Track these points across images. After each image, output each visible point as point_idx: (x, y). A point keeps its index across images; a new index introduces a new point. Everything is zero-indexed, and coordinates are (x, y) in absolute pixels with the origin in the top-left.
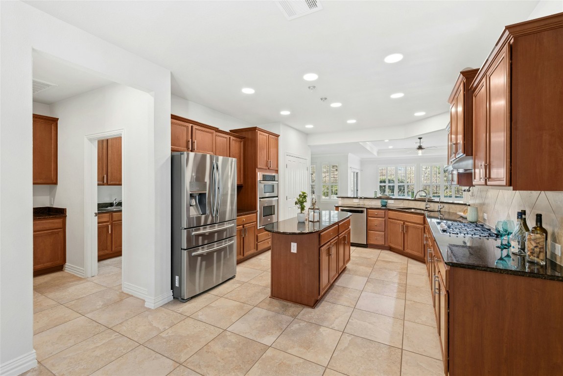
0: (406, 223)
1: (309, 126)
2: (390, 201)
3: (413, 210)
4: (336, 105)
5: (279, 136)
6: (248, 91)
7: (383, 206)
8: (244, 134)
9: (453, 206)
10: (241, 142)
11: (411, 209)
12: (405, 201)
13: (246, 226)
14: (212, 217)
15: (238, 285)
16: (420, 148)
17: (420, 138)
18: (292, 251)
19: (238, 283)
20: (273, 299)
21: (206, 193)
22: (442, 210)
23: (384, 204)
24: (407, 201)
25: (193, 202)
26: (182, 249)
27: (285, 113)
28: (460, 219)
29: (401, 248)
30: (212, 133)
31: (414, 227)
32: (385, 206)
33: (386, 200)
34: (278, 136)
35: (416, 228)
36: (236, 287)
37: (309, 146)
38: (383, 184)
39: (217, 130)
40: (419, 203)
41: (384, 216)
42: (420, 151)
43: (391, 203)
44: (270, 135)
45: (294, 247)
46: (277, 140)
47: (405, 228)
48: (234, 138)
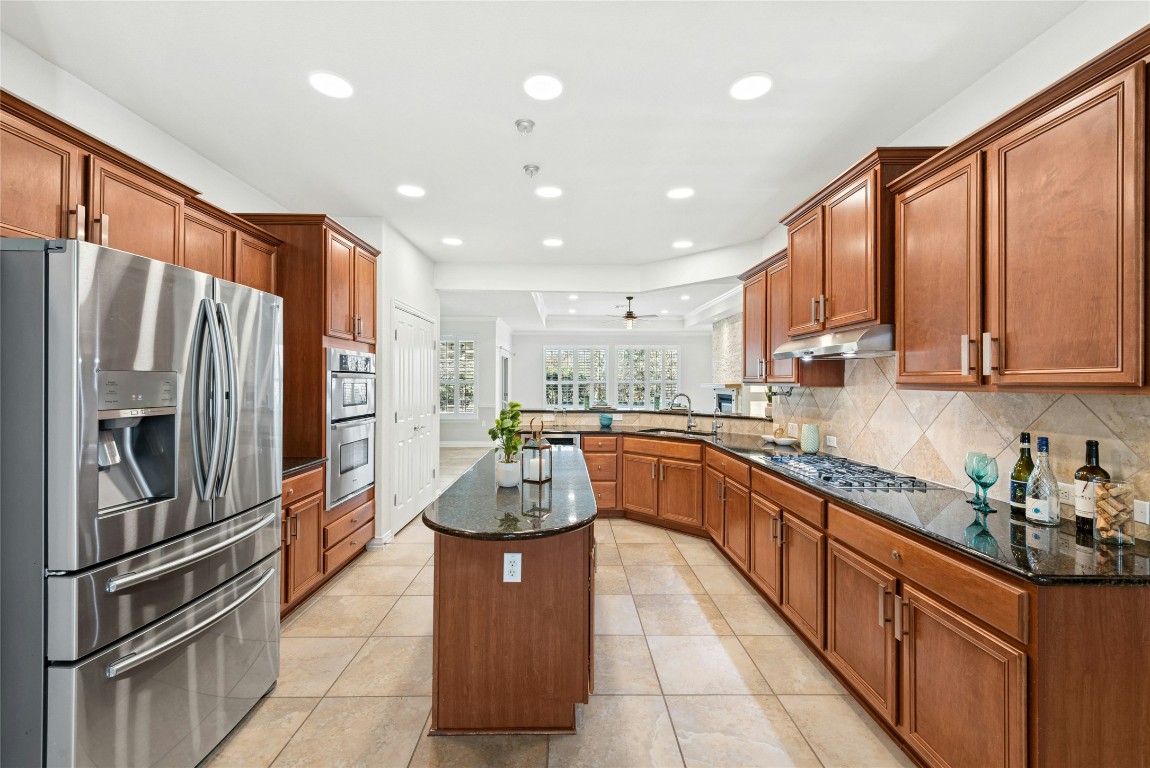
0: (664, 460)
1: (452, 242)
2: (615, 417)
3: (662, 433)
4: (549, 192)
5: (379, 253)
6: (331, 85)
7: (603, 426)
8: (277, 232)
9: (737, 422)
10: (269, 253)
11: (658, 430)
12: (643, 415)
13: (297, 509)
14: (201, 501)
15: (297, 717)
16: (630, 315)
17: (630, 298)
18: (507, 578)
19: (295, 709)
20: (445, 739)
21: (172, 417)
22: (719, 430)
23: (606, 423)
24: (648, 416)
25: (111, 455)
26: (48, 664)
27: (411, 191)
28: (769, 448)
29: (652, 512)
30: (174, 205)
31: (677, 468)
32: (608, 426)
33: (609, 415)
34: (375, 253)
35: (685, 470)
36: (293, 728)
37: (437, 290)
38: (552, 382)
39: (191, 198)
40: (673, 417)
41: (614, 448)
42: (630, 322)
43: (619, 422)
44: (358, 249)
45: (513, 567)
46: (374, 264)
47: (662, 471)
48: (249, 239)
